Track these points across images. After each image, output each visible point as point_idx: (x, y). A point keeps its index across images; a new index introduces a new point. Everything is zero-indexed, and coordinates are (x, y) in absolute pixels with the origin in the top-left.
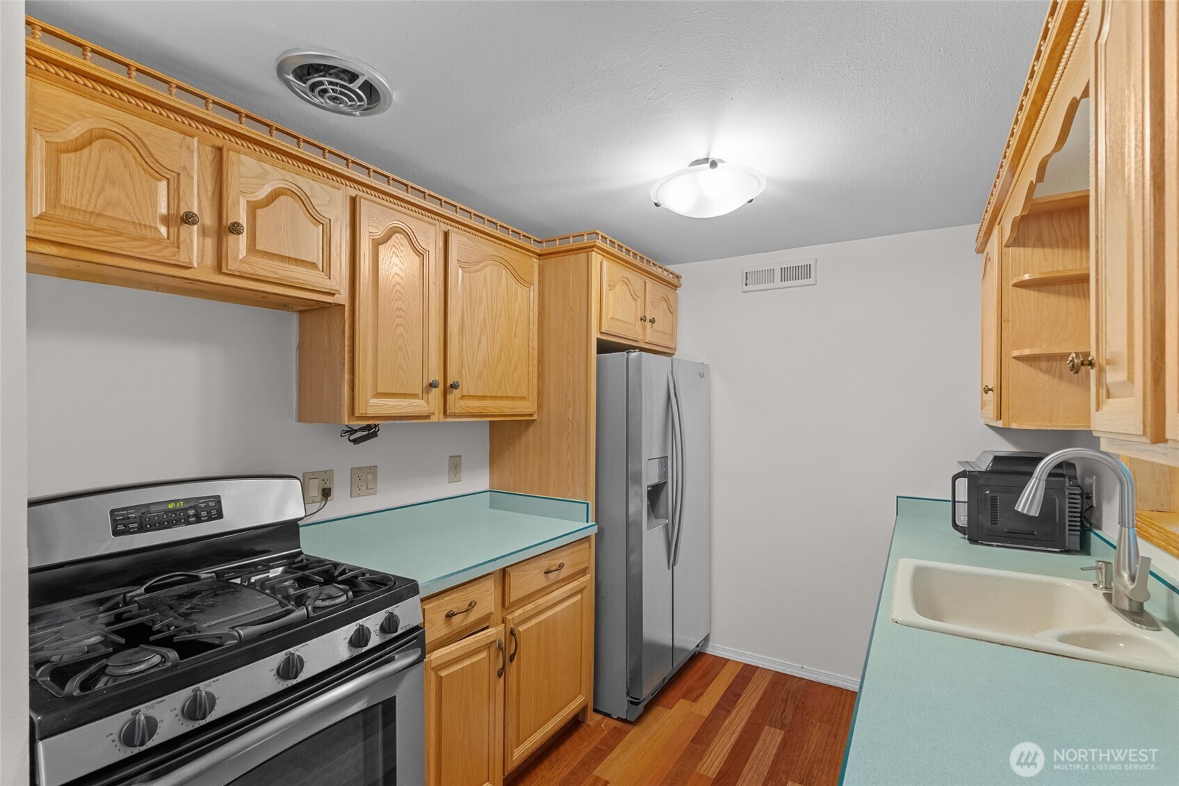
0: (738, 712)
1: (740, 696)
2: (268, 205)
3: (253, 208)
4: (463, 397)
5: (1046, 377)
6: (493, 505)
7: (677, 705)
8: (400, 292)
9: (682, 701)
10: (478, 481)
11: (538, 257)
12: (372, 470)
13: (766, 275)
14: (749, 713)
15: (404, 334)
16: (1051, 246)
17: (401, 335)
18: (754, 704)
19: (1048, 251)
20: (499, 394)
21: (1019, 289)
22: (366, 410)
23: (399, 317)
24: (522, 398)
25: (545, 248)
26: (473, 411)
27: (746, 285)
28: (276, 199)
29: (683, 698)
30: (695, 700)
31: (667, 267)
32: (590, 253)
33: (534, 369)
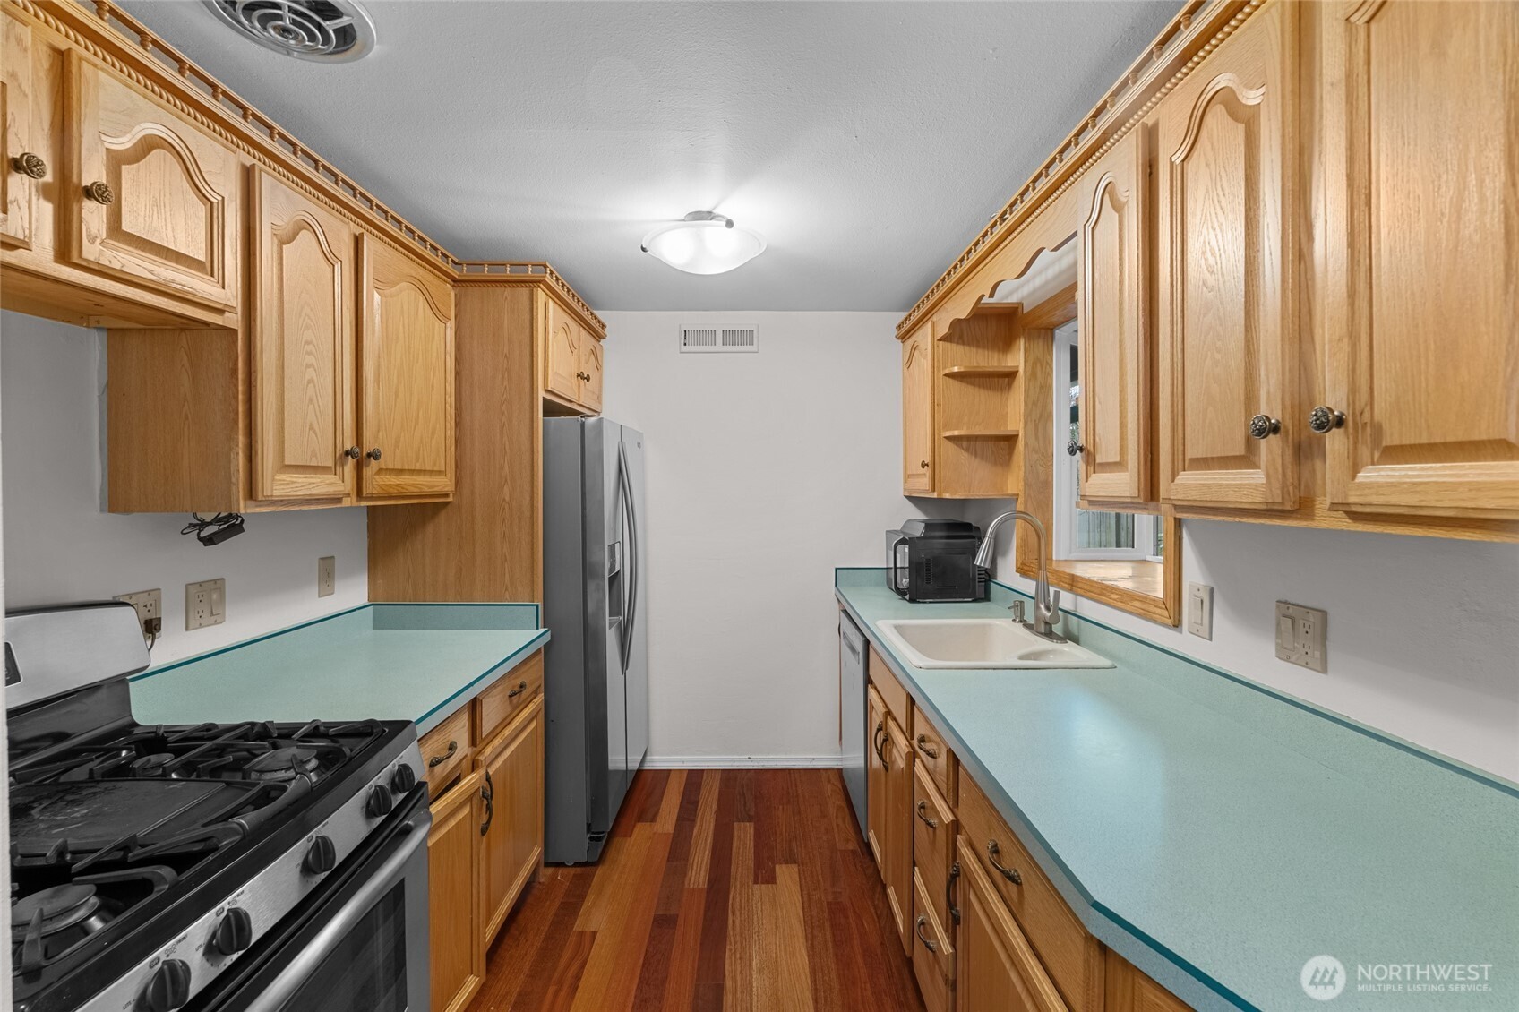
0: (702, 818)
1: (698, 802)
2: (137, 161)
3: (116, 161)
4: (380, 471)
5: (966, 454)
6: (378, 624)
7: (636, 830)
8: (309, 318)
9: (639, 825)
10: (353, 592)
11: (452, 283)
12: (217, 585)
13: (707, 336)
14: (713, 816)
15: (315, 378)
16: (969, 345)
17: (311, 381)
18: (714, 807)
19: (967, 348)
20: (418, 468)
21: (947, 378)
22: (272, 490)
23: (309, 353)
24: (439, 473)
25: (465, 272)
26: (391, 490)
27: (685, 344)
28: (149, 152)
29: (639, 821)
30: (653, 820)
31: (596, 312)
32: (535, 290)
33: (451, 433)
